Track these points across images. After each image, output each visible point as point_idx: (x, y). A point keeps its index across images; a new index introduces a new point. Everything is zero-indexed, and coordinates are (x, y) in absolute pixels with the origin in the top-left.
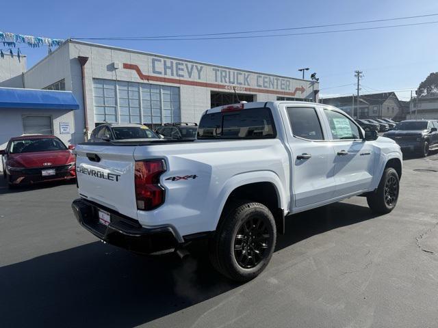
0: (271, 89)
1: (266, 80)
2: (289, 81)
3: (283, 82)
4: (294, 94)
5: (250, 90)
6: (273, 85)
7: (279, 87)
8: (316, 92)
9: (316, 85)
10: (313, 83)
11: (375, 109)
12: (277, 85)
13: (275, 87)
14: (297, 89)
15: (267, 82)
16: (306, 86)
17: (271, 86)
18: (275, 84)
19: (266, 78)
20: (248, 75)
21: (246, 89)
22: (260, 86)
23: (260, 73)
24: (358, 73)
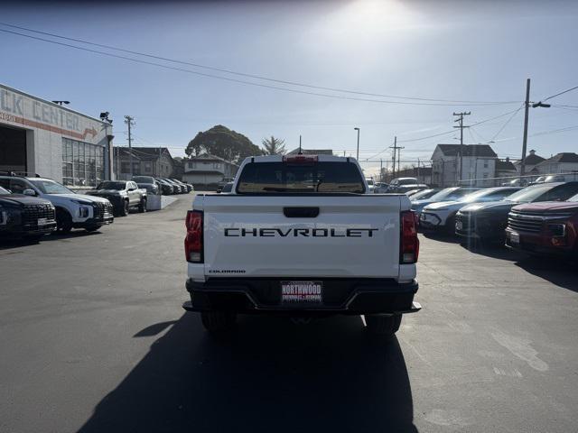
0: (54, 125)
1: (46, 110)
2: (77, 118)
3: (70, 118)
4: (83, 137)
5: (23, 121)
6: (56, 119)
7: (65, 124)
8: (110, 138)
9: (108, 129)
10: (106, 126)
11: (148, 166)
12: (62, 121)
13: (59, 122)
14: (87, 131)
15: (47, 114)
16: (98, 127)
17: (54, 120)
18: (59, 118)
19: (47, 107)
20: (21, 98)
21: (17, 120)
22: (37, 118)
23: (36, 99)
24: (129, 119)
